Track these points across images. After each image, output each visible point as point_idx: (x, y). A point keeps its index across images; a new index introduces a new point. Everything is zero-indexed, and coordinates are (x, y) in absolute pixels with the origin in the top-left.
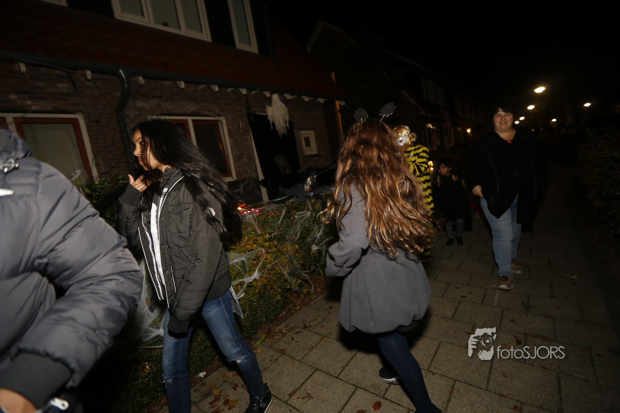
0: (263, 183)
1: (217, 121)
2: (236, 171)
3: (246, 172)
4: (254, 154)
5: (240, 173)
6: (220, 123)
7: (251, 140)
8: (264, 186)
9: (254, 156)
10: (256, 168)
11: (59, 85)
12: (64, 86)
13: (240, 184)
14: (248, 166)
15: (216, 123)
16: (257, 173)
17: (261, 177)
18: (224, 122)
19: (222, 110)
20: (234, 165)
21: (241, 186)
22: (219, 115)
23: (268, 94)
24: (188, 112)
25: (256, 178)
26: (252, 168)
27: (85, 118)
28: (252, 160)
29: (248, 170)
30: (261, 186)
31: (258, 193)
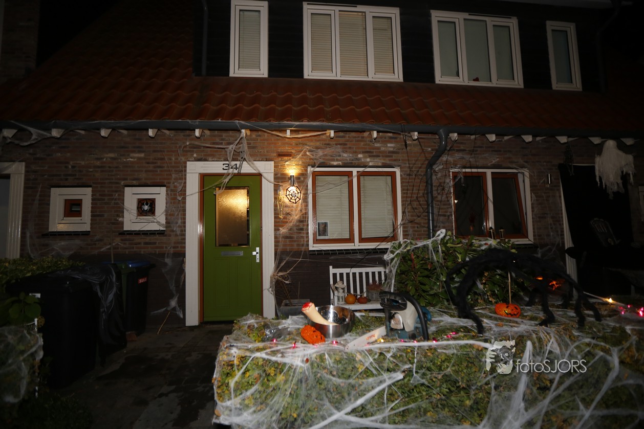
0: (571, 252)
1: (516, 175)
2: (534, 232)
3: (548, 235)
4: (562, 214)
5: (539, 236)
6: (520, 176)
7: (560, 197)
8: (571, 255)
9: (562, 217)
10: (562, 231)
11: (389, 145)
12: (392, 145)
13: (539, 249)
14: (552, 228)
15: (515, 175)
16: (563, 239)
17: (568, 243)
18: (527, 174)
19: (527, 162)
20: (533, 225)
21: (539, 250)
22: (523, 167)
23: (596, 140)
24: (489, 165)
25: (561, 245)
26: (557, 232)
27: (401, 171)
28: (558, 221)
29: (552, 233)
30: (567, 255)
31: (562, 263)
